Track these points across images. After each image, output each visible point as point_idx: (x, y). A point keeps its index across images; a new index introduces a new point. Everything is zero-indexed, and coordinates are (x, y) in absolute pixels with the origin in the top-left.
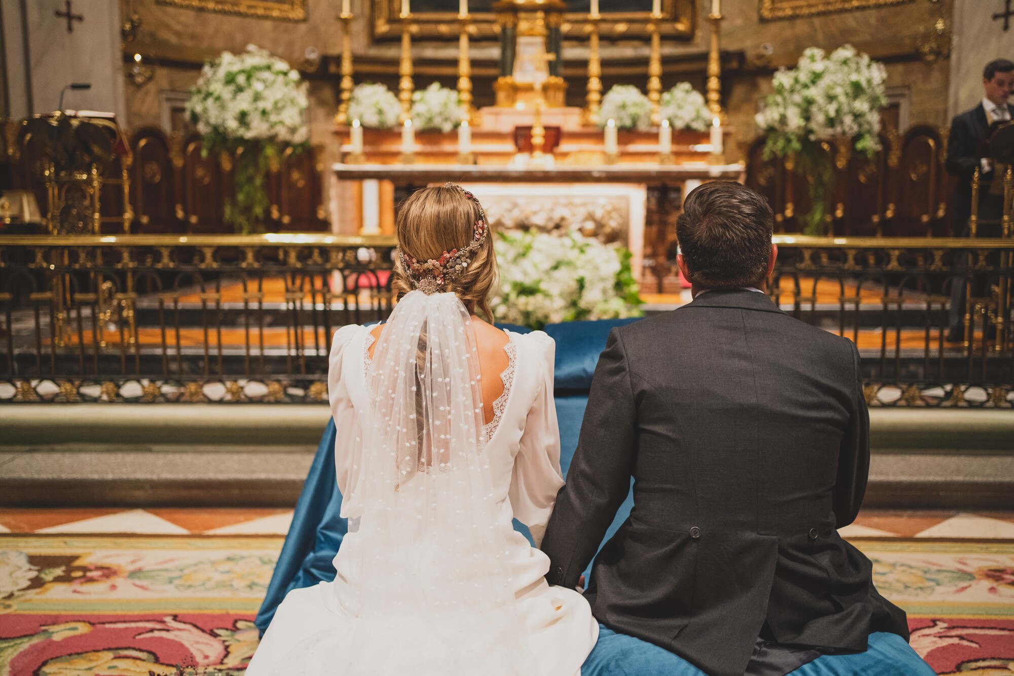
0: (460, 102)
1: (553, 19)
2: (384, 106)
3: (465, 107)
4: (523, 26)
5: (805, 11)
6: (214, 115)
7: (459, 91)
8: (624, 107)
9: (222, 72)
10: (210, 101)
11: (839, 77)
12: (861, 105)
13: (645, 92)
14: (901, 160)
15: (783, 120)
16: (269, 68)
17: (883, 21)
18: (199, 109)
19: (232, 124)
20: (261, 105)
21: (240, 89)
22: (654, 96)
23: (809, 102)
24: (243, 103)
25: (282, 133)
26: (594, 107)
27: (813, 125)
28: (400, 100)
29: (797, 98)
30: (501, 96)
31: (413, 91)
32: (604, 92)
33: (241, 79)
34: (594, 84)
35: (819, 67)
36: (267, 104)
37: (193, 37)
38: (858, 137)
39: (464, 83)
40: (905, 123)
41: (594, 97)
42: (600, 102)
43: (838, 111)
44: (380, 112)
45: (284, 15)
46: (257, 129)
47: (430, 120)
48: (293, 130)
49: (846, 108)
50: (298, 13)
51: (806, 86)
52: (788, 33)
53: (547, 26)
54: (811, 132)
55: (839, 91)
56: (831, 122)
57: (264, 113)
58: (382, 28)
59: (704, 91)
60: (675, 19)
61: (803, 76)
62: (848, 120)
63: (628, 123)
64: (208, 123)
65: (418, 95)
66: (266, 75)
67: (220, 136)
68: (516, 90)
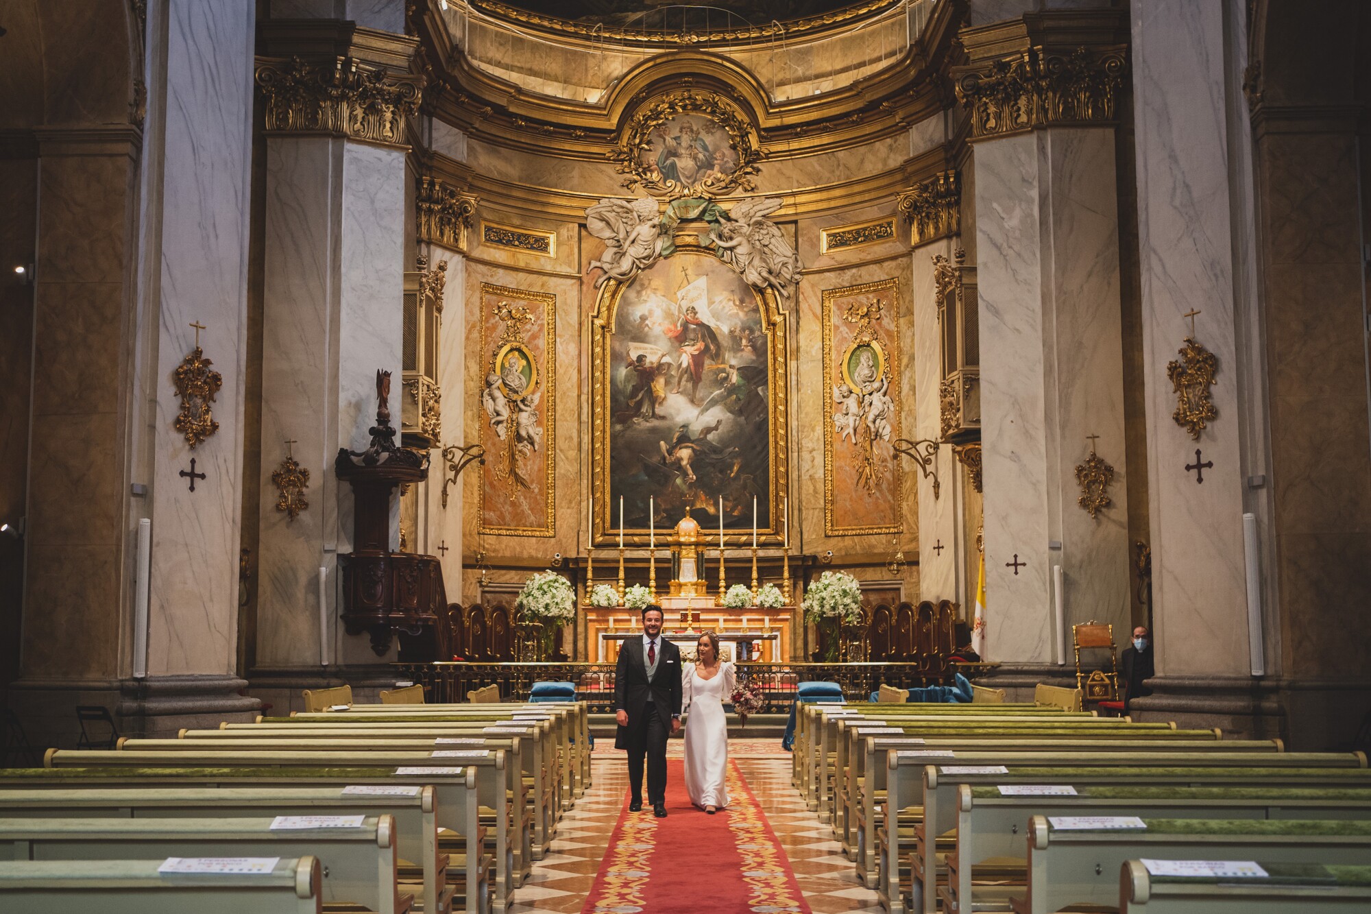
0: (650, 592)
1: (700, 549)
2: (611, 597)
3: (653, 595)
4: (684, 552)
5: (850, 533)
6: (533, 605)
7: (649, 587)
8: (737, 595)
9: (536, 585)
10: (531, 598)
11: (836, 587)
12: (847, 600)
13: (749, 587)
14: (897, 621)
15: (812, 606)
16: (556, 581)
17: (889, 542)
18: (525, 602)
19: (542, 610)
20: (556, 600)
21: (545, 593)
22: (754, 589)
23: (824, 599)
24: (547, 599)
25: (565, 612)
26: (722, 595)
27: (825, 610)
28: (618, 592)
29: (817, 596)
30: (672, 589)
31: (625, 587)
32: (727, 587)
33: (545, 587)
34: (722, 583)
35: (827, 582)
36: (558, 600)
37: (494, 551)
38: (847, 615)
39: (653, 583)
40: (903, 599)
41: (722, 589)
42: (726, 593)
43: (836, 603)
44: (609, 599)
45: (542, 534)
46: (554, 612)
47: (635, 603)
48: (569, 612)
49: (840, 602)
50: (551, 533)
51: (821, 591)
52: (841, 545)
53: (697, 553)
54: (824, 613)
55: (835, 593)
56: (833, 608)
57: (557, 603)
58: (599, 539)
59: (780, 586)
60: (777, 533)
61: (820, 586)
62: (841, 607)
63: (740, 604)
64: (530, 609)
65: (628, 590)
66: (556, 584)
67: (535, 615)
68: (680, 585)
